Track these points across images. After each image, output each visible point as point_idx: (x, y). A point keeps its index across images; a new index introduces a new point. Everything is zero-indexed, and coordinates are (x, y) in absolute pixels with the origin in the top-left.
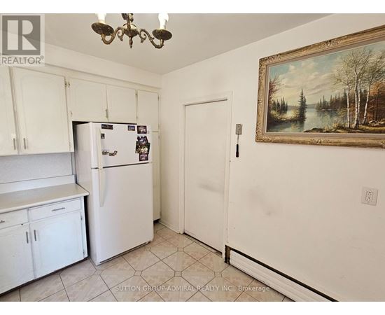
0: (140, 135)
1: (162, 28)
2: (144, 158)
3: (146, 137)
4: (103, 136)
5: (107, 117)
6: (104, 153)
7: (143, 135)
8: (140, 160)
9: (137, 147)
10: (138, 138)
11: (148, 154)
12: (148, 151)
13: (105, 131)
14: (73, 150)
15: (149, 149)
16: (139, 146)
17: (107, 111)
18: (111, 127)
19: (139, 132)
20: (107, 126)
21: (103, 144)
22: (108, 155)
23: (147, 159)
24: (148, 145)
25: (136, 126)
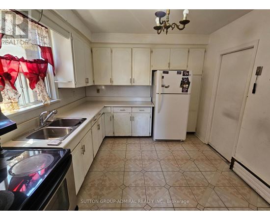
0: (184, 77)
1: (184, 19)
2: (185, 90)
3: (188, 78)
4: (163, 77)
5: (169, 67)
6: (163, 86)
7: (186, 77)
8: (182, 92)
9: (181, 84)
10: (183, 79)
11: (188, 89)
12: (188, 87)
13: (164, 75)
14: (151, 85)
15: (189, 85)
16: (183, 83)
17: (169, 64)
18: (167, 73)
19: (184, 75)
20: (166, 72)
21: (162, 81)
22: (164, 88)
23: (187, 91)
24: (189, 83)
25: (182, 71)
